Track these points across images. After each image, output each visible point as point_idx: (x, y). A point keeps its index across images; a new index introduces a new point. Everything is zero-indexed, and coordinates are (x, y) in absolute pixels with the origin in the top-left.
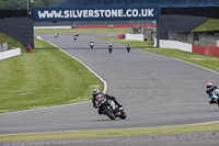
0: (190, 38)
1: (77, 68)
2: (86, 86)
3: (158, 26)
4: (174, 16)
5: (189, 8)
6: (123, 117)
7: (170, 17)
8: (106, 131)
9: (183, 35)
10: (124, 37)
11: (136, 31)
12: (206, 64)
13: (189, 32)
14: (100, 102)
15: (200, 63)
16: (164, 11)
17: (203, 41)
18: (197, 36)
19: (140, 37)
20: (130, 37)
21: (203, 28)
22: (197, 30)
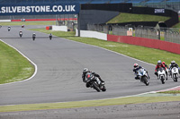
0: (105, 29)
1: (12, 54)
2: (20, 69)
3: (78, 19)
4: (92, 11)
5: (104, 4)
6: (104, 90)
7: (88, 11)
8: (36, 105)
9: (99, 26)
10: (51, 28)
11: (61, 24)
12: (118, 49)
13: (105, 24)
14: (89, 79)
15: (114, 49)
16: (84, 7)
17: (116, 31)
18: (111, 27)
19: (64, 28)
20: (56, 28)
21: (115, 21)
22: (111, 22)
